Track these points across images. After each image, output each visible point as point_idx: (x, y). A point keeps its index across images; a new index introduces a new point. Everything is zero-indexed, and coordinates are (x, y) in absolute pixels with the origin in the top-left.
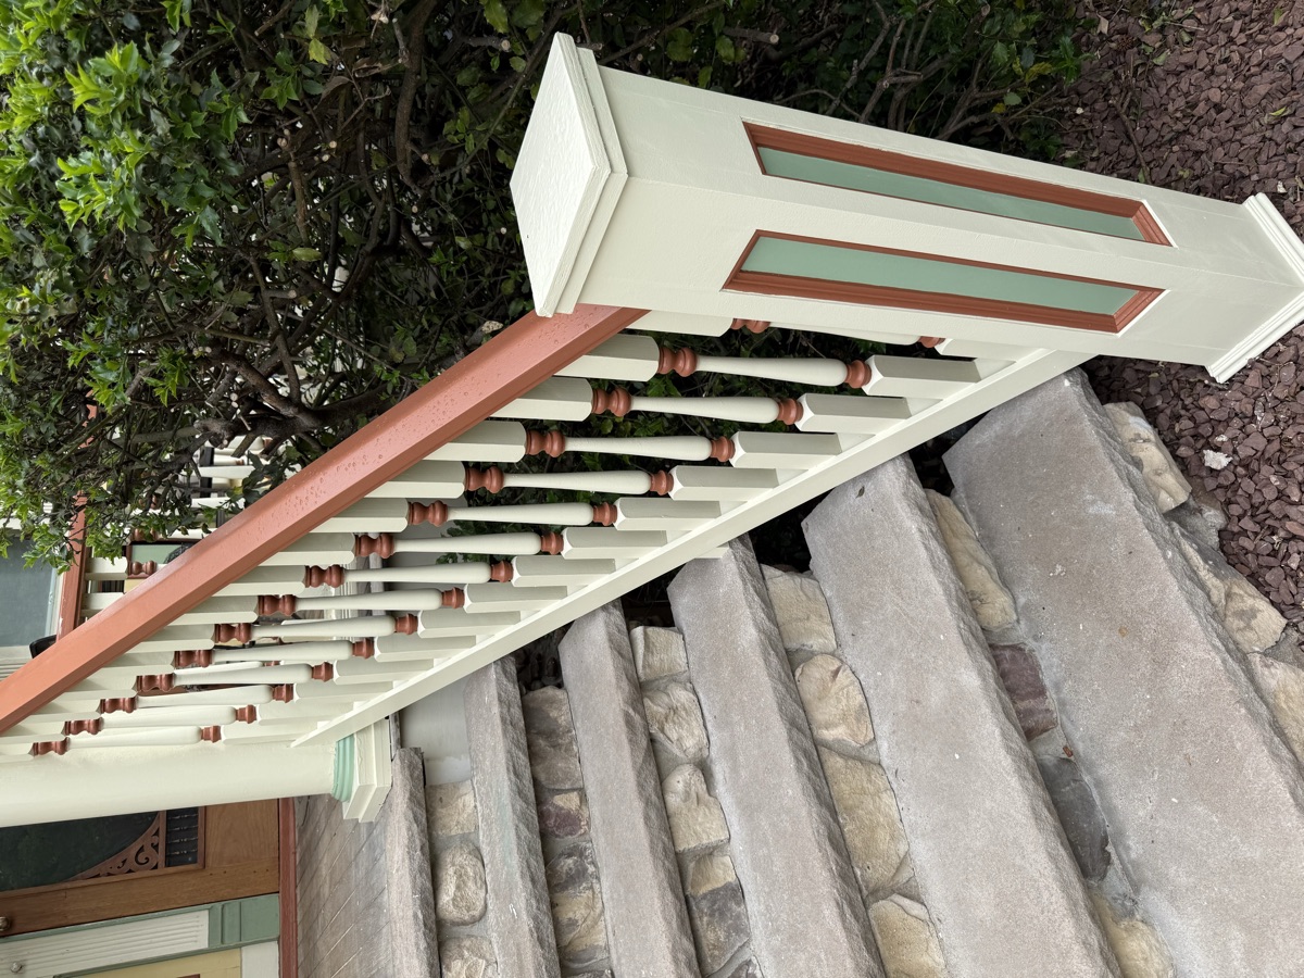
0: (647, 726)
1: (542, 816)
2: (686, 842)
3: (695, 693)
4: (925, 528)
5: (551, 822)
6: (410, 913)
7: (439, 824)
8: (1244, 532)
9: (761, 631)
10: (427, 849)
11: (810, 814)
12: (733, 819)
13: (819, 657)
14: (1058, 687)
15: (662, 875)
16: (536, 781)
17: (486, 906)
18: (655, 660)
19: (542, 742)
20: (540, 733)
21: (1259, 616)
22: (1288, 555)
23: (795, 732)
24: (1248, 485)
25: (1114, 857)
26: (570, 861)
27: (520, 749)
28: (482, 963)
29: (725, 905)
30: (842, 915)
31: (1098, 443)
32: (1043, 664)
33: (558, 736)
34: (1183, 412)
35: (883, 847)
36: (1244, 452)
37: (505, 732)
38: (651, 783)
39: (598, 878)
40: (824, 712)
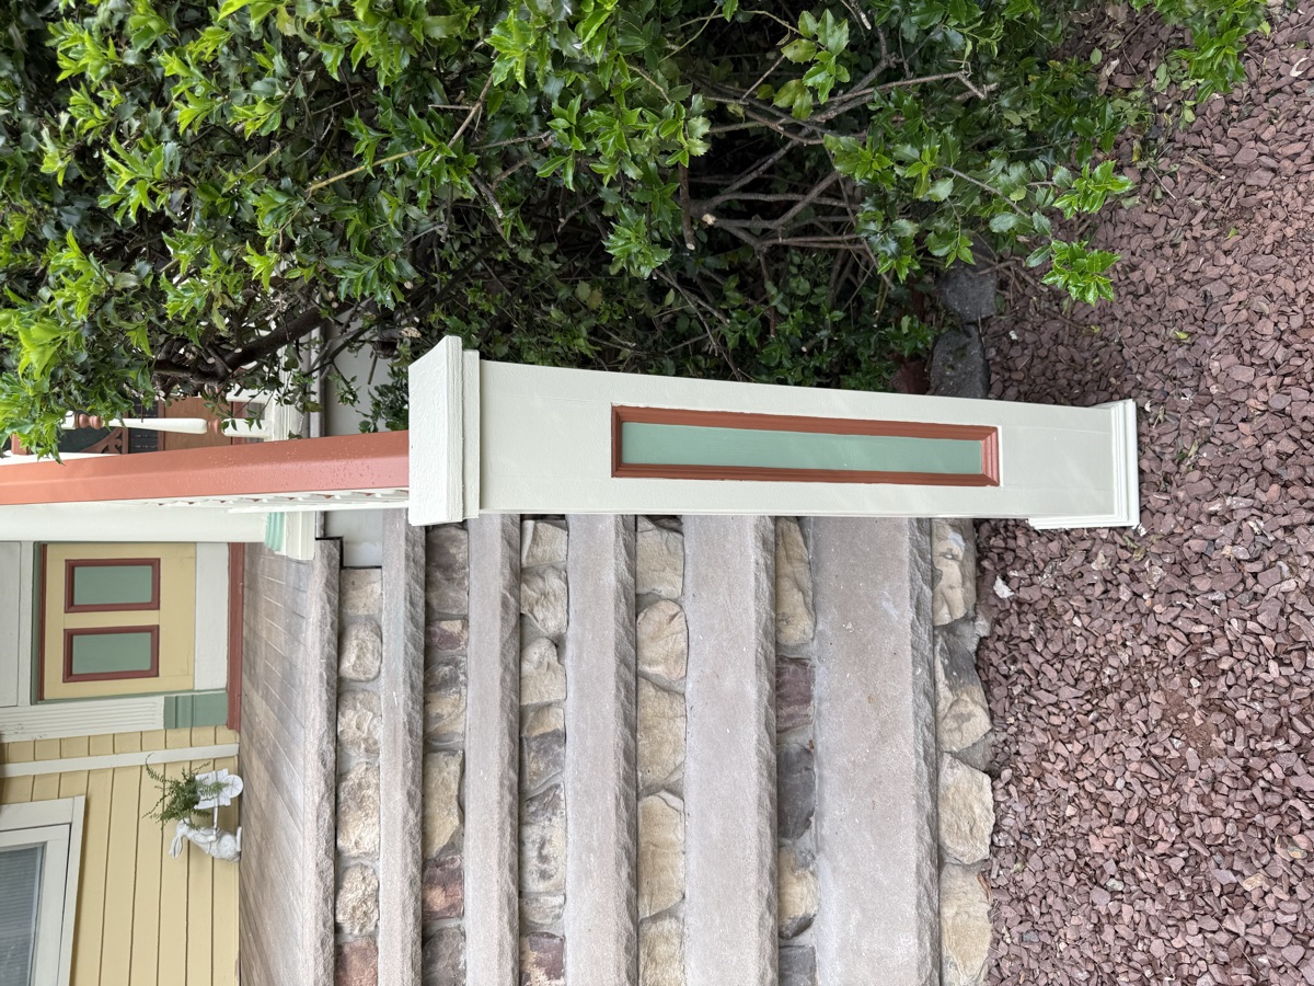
0: (519, 608)
1: (428, 634)
2: (531, 698)
3: (567, 583)
4: (761, 561)
5: (436, 640)
6: (318, 671)
7: (349, 603)
8: (996, 651)
9: (619, 580)
10: (336, 625)
11: (615, 730)
12: (571, 688)
13: (663, 603)
14: (821, 700)
15: (505, 724)
16: (427, 604)
17: (379, 672)
18: (539, 551)
19: (438, 575)
20: (439, 566)
21: (972, 720)
22: (1014, 683)
23: (622, 668)
24: (1014, 620)
25: (813, 825)
26: (447, 669)
27: (417, 582)
28: (370, 715)
29: (550, 746)
30: (618, 805)
31: (907, 560)
32: (818, 679)
33: (454, 571)
34: (1002, 531)
35: (665, 757)
36: (1024, 594)
37: (407, 567)
38: (513, 654)
39: (466, 685)
40: (650, 651)
